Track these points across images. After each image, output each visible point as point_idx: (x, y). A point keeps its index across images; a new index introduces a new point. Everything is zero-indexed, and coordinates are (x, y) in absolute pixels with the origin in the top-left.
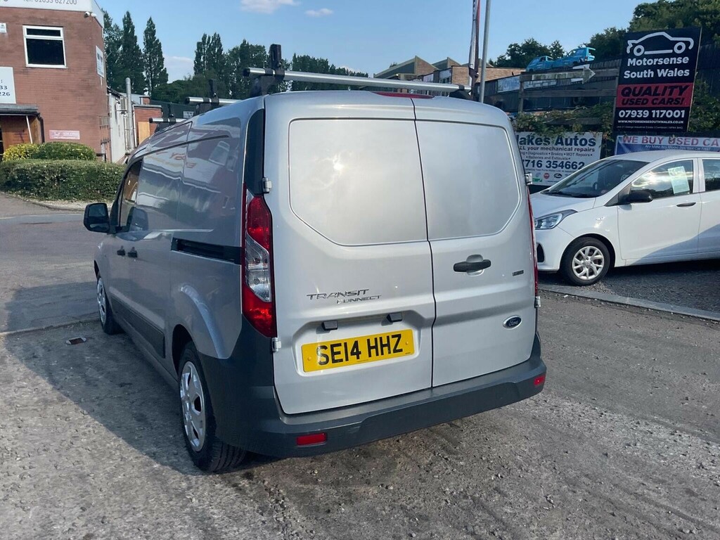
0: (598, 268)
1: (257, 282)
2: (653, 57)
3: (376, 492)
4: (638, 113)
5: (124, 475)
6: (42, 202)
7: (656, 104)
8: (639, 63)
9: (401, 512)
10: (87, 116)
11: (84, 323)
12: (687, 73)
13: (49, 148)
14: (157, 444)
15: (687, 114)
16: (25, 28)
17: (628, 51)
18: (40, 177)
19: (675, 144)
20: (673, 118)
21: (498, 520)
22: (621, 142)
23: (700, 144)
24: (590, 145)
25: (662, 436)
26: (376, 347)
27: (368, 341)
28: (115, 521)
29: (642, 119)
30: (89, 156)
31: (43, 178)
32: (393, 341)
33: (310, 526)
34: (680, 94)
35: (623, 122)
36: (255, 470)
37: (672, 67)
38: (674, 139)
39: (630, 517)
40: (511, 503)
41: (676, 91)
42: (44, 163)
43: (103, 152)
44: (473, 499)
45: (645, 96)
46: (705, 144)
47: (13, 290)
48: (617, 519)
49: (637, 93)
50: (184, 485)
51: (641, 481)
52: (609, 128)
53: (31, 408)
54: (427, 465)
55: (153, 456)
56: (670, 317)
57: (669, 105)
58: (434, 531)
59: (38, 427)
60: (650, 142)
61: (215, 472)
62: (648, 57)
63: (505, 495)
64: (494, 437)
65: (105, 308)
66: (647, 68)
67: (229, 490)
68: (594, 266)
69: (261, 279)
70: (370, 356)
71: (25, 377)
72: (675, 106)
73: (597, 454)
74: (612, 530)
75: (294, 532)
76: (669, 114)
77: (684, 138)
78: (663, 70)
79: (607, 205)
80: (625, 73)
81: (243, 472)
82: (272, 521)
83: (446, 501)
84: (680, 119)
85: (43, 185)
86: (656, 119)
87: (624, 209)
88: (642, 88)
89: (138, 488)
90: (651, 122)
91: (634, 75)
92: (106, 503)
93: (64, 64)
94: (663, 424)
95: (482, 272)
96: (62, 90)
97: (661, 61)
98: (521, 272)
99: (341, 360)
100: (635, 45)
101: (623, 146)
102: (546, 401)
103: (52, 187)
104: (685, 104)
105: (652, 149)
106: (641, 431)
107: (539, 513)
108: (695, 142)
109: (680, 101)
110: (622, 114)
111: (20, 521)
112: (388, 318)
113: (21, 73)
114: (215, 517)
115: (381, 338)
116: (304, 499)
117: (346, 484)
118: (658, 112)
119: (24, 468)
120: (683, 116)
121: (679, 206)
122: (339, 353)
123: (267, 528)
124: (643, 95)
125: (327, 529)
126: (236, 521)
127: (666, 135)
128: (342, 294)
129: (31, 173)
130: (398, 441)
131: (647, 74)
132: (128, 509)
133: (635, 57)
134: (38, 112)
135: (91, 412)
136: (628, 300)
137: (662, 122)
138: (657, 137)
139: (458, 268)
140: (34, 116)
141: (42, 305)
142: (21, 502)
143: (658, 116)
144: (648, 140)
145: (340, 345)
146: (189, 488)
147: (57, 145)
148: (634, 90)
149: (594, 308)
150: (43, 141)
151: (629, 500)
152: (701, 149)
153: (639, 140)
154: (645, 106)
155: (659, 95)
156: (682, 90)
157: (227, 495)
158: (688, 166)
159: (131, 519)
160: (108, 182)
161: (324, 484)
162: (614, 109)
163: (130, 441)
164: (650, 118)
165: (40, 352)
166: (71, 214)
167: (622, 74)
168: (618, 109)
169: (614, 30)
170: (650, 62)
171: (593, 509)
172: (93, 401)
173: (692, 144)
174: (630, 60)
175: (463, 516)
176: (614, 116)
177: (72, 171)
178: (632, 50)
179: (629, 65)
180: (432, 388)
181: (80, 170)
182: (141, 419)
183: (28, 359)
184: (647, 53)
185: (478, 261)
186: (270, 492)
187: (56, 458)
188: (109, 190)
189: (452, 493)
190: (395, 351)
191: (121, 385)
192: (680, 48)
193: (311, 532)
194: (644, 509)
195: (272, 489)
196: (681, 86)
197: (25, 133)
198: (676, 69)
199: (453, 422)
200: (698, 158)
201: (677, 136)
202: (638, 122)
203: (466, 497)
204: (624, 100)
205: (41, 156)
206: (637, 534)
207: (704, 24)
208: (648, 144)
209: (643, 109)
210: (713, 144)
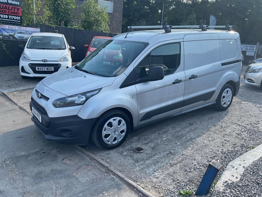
4: (3, 16)
7: (9, 13)
12: (18, 3)
19: (20, 29)
20: (16, 20)
29: (5, 18)
34: (18, 11)
41: (16, 9)
45: (5, 10)
46: (29, 30)
49: (1, 7)
57: (14, 14)
76: (15, 18)
86: (10, 19)
88: (3, 6)
90: (9, 20)
101: (1, 29)
104: (20, 15)
109: (18, 13)
118: (11, 16)
120: (20, 19)
127: (16, 26)
131: (4, 1)
137: (13, 20)
138: (13, 26)
143: (11, 18)
144: (11, 27)
153: (7, 27)
154: (5, 13)
155: (10, 10)
164: (8, 18)
173: (26, 29)
196: (17, 8)
198: (15, 1)
208: (11, 28)
209: (5, 15)
210: (32, 30)
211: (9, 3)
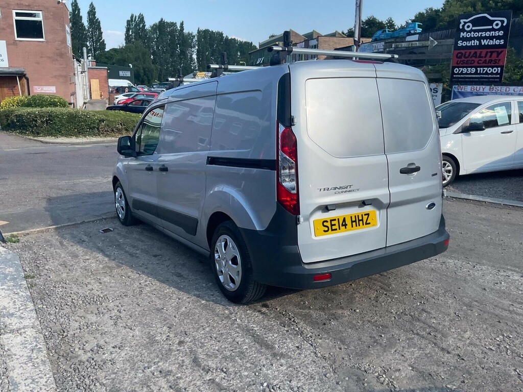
0: (448, 176)
1: (285, 181)
2: (479, 31)
3: (349, 313)
4: (467, 70)
5: (186, 308)
6: (36, 138)
7: (480, 63)
8: (469, 35)
9: (369, 323)
10: (61, 76)
11: (105, 219)
12: (502, 42)
13: (34, 98)
14: (197, 289)
15: (502, 70)
16: (14, 12)
17: (461, 27)
18: (34, 120)
19: (494, 91)
20: (492, 73)
21: (430, 327)
22: (456, 90)
23: (512, 91)
24: (434, 92)
25: (516, 278)
26: (355, 221)
27: (351, 217)
28: (193, 333)
29: (471, 74)
30: (63, 105)
31: (36, 121)
32: (365, 218)
33: (316, 332)
34: (498, 57)
35: (457, 76)
36: (268, 303)
37: (491, 38)
38: (493, 88)
39: (510, 323)
40: (435, 318)
41: (495, 55)
42: (36, 110)
43: (72, 102)
44: (411, 316)
45: (473, 58)
46: (514, 91)
47: (45, 198)
48: (502, 324)
49: (467, 56)
50: (227, 312)
51: (510, 303)
52: (448, 80)
53: (102, 272)
54: (374, 298)
55: (198, 296)
56: (501, 207)
57: (490, 65)
58: (393, 333)
59: (113, 283)
60: (476, 90)
61: (244, 304)
62: (475, 31)
63: (430, 313)
64: (411, 281)
65: (124, 208)
66: (474, 38)
67: (257, 314)
68: (446, 174)
69: (287, 179)
70: (352, 227)
71: (86, 254)
72: (493, 65)
73: (478, 289)
74: (500, 330)
75: (308, 336)
76: (490, 70)
77: (500, 87)
78: (485, 40)
79: (455, 133)
80: (459, 42)
81: (261, 304)
82: (291, 330)
83: (395, 317)
84: (497, 73)
85: (36, 126)
86: (480, 74)
87: (466, 135)
88: (470, 53)
89: (198, 315)
90: (477, 76)
91: (465, 44)
92: (182, 323)
93: (43, 38)
94: (514, 271)
95: (415, 173)
96: (42, 57)
97: (484, 34)
98: (436, 174)
99: (336, 230)
100: (465, 23)
101: (457, 92)
102: (436, 260)
103: (42, 127)
104: (501, 64)
105: (478, 95)
106: (502, 275)
107: (454, 322)
108: (508, 89)
109: (497, 61)
110: (456, 70)
111: (133, 336)
112: (363, 203)
113: (11, 44)
114: (256, 329)
115: (358, 216)
116: (306, 318)
117: (329, 309)
118: (482, 69)
119: (118, 306)
120: (499, 72)
121: (502, 133)
122: (335, 225)
123: (290, 334)
124: (471, 57)
125: (328, 333)
126: (269, 330)
127: (487, 85)
128: (338, 188)
129: (27, 117)
130: (351, 285)
131: (474, 43)
132: (199, 326)
133: (465, 31)
134: (25, 73)
135: (143, 273)
136: (471, 197)
137: (485, 76)
138: (481, 86)
139: (403, 171)
140: (22, 76)
141: (69, 209)
142: (127, 325)
143: (482, 72)
144: (475, 88)
145: (335, 220)
146: (231, 314)
147: (40, 97)
148: (465, 54)
149: (449, 202)
150: (29, 94)
151: (505, 314)
152: (512, 94)
153: (468, 88)
154: (473, 65)
155: (482, 57)
156: (499, 54)
157: (257, 317)
158: (508, 106)
159: (203, 332)
160: (83, 123)
161: (316, 309)
162: (451, 68)
163: (180, 289)
164: (476, 73)
165: (85, 238)
166: (59, 147)
167: (456, 43)
168: (454, 68)
169: (431, 9)
170: (476, 35)
171: (486, 319)
172: (141, 266)
173: (506, 91)
174: (462, 33)
175: (408, 325)
176: (451, 72)
177: (57, 116)
178: (463, 26)
179: (461, 37)
180: (386, 247)
181: (62, 114)
182: (179, 276)
183: (78, 242)
184: (473, 28)
185: (414, 167)
186: (283, 315)
187: (135, 300)
188: (83, 129)
189: (396, 313)
190: (366, 224)
191: (155, 256)
192: (497, 25)
193: (319, 335)
194: (517, 318)
195: (284, 313)
196: (498, 52)
197: (16, 88)
198: (494, 40)
199: (382, 273)
200: (514, 100)
201: (495, 85)
202: (468, 76)
203: (405, 314)
204: (458, 61)
205: (29, 105)
206: (516, 332)
207: (496, 5)
208: (475, 91)
209: (472, 67)
210: (520, 91)
211: (483, 44)
